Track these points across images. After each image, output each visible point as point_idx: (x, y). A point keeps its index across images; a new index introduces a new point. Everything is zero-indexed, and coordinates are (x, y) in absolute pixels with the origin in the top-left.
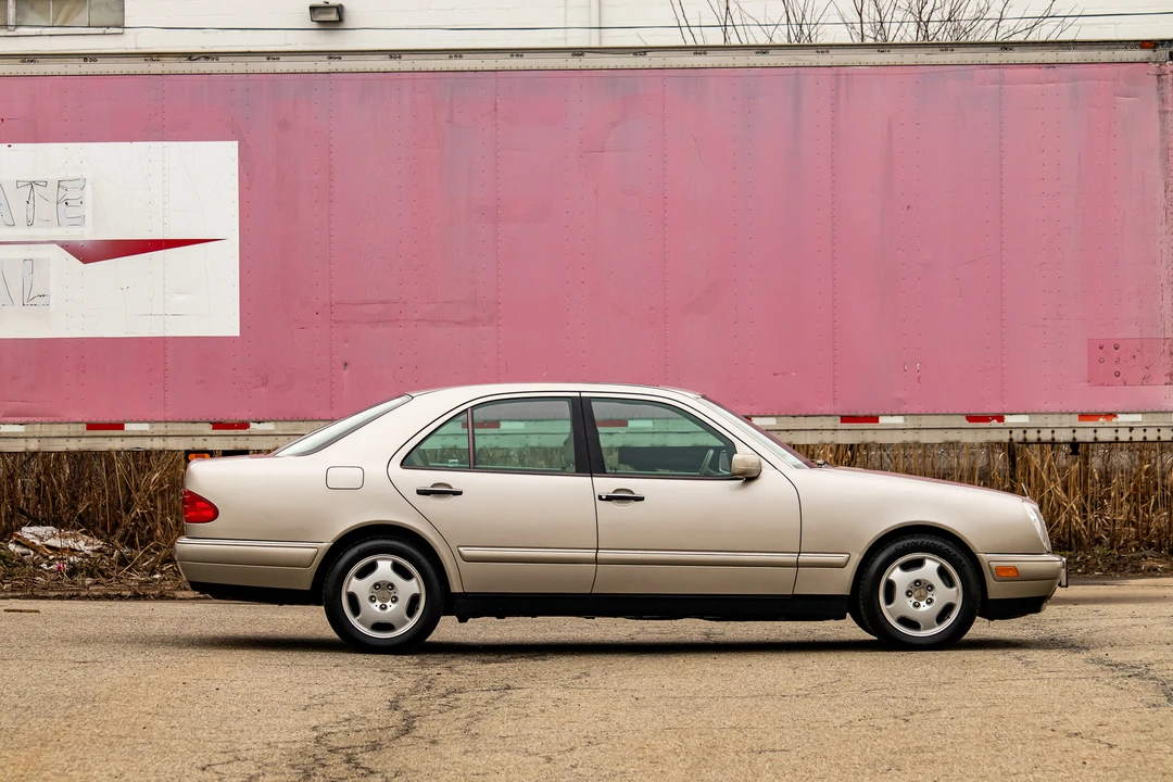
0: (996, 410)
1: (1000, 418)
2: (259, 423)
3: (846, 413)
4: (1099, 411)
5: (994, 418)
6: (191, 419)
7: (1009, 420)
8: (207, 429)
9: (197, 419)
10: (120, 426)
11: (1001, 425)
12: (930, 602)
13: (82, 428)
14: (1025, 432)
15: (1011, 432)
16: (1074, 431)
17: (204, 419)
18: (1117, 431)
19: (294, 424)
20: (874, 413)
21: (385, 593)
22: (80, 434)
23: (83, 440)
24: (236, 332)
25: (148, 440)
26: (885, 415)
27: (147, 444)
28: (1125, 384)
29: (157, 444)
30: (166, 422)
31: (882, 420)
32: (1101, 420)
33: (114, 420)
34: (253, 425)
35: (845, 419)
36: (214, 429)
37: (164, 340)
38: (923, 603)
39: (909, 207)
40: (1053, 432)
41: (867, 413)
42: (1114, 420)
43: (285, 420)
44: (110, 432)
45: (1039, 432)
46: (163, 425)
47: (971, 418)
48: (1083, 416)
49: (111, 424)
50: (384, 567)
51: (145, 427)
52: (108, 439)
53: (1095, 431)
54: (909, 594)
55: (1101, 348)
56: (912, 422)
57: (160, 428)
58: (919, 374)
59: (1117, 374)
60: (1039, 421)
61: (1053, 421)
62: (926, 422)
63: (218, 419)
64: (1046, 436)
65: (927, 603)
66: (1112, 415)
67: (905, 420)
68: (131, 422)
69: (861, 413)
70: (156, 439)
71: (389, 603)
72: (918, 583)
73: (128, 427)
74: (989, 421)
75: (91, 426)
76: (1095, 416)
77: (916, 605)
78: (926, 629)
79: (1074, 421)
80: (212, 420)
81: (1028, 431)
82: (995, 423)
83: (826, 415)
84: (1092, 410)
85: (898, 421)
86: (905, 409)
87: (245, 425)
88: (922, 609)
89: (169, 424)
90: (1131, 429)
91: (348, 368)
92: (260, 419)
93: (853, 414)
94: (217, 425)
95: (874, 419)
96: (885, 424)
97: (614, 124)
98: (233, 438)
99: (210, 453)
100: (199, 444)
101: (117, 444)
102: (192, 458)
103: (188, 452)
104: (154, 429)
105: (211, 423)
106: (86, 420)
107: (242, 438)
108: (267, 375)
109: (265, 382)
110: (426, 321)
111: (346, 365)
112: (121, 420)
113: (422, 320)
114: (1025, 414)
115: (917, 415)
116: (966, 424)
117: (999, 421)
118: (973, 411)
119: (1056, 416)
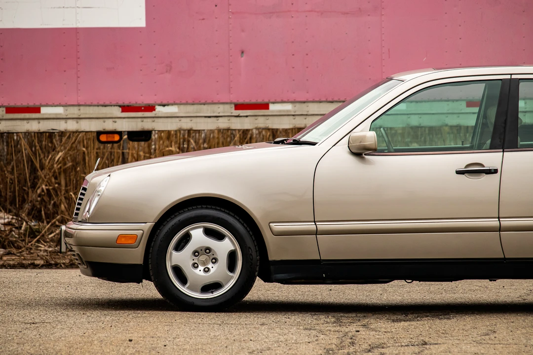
2: (164, 106)
6: (101, 103)
8: (117, 111)
9: (107, 103)
10: (37, 110)
17: (114, 103)
19: (196, 107)
23: (3, 122)
24: (142, 23)
25: (62, 122)
27: (61, 126)
29: (71, 126)
30: (79, 105)
33: (31, 104)
34: (159, 109)
36: (123, 111)
37: (76, 30)
43: (187, 104)
44: (27, 115)
46: (76, 108)
49: (28, 108)
51: (59, 110)
52: (25, 121)
57: (74, 111)
63: (127, 103)
68: (47, 105)
70: (70, 122)
73: (44, 110)
75: (10, 110)
80: (121, 103)
87: (151, 108)
89: (82, 108)
91: (244, 55)
92: (165, 102)
94: (126, 108)
98: (140, 120)
99: (120, 133)
100: (109, 126)
101: (34, 126)
102: (103, 138)
103: (99, 133)
104: (68, 112)
105: (120, 106)
106: (6, 104)
107: (149, 120)
108: (171, 62)
109: (169, 68)
110: (315, 11)
111: (243, 52)
112: (37, 104)
113: (312, 11)
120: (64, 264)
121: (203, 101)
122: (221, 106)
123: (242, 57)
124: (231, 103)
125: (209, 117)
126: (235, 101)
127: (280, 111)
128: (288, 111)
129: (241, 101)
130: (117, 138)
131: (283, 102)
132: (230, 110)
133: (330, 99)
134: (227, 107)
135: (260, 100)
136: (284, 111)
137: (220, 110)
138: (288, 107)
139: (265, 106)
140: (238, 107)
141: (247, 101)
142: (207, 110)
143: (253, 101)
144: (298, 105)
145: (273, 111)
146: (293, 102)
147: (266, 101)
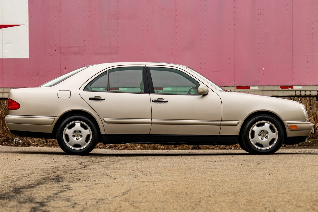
0: (291, 84)
1: (292, 87)
3: (239, 85)
5: (290, 87)
7: (295, 88)
9: (14, 87)
11: (292, 89)
12: (267, 138)
14: (300, 92)
15: (295, 92)
16: (317, 92)
17: (16, 87)
20: (248, 85)
21: (78, 134)
24: (28, 57)
26: (252, 86)
30: (3, 88)
31: (251, 88)
35: (238, 87)
38: (264, 138)
39: (260, 14)
40: (310, 92)
41: (246, 85)
45: (305, 92)
47: (282, 87)
50: (78, 125)
54: (259, 135)
56: (261, 88)
57: (1, 90)
58: (264, 72)
60: (305, 88)
61: (310, 88)
62: (266, 88)
63: (21, 87)
64: (308, 93)
65: (266, 138)
67: (259, 88)
69: (243, 85)
71: (79, 138)
72: (262, 131)
77: (262, 139)
78: (265, 147)
80: (19, 87)
81: (302, 92)
82: (290, 89)
83: (231, 86)
85: (257, 88)
86: (259, 84)
88: (264, 140)
91: (66, 69)
93: (241, 85)
95: (248, 87)
96: (252, 89)
108: (38, 72)
109: (38, 74)
110: (93, 53)
111: (66, 68)
113: (92, 53)
114: (301, 86)
115: (263, 86)
116: (280, 89)
117: (291, 88)
118: (282, 85)
119: (311, 87)
123: (65, 70)
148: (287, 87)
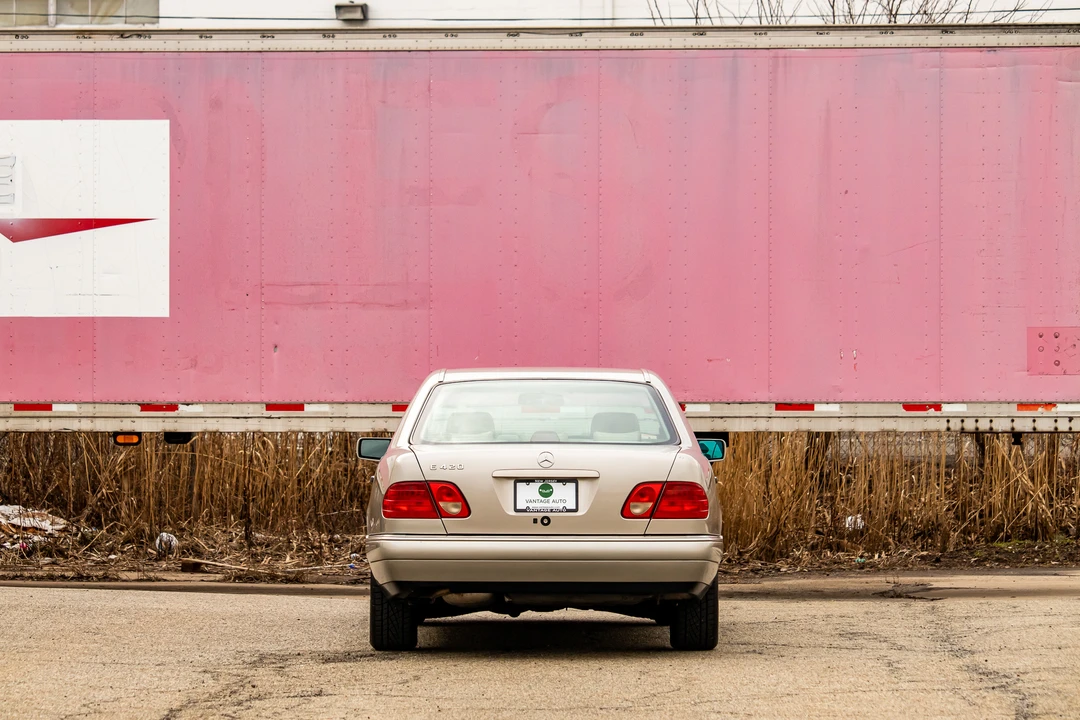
0: (934, 399)
1: (938, 407)
2: (188, 405)
3: (781, 401)
4: (1038, 400)
5: (931, 407)
6: (119, 400)
7: (946, 409)
8: (136, 410)
9: (126, 401)
10: (48, 407)
11: (938, 413)
13: (10, 408)
14: (963, 421)
15: (948, 421)
16: (1013, 421)
17: (132, 400)
18: (1056, 421)
19: (223, 406)
20: (809, 401)
22: (8, 415)
23: (11, 420)
24: (166, 314)
25: (77, 420)
26: (820, 403)
27: (74, 425)
28: (1065, 373)
29: (86, 425)
30: (94, 403)
31: (818, 408)
32: (1040, 409)
33: (42, 401)
34: (182, 408)
35: (780, 406)
36: (142, 410)
37: (93, 320)
39: (846, 192)
40: (991, 421)
41: (802, 401)
42: (1053, 409)
43: (213, 403)
44: (37, 413)
45: (977, 421)
46: (91, 406)
47: (908, 407)
48: (1022, 406)
49: (38, 404)
51: (73, 408)
52: (35, 420)
53: (1034, 421)
55: (1041, 336)
56: (848, 410)
57: (88, 409)
58: (855, 362)
59: (1057, 363)
60: (978, 410)
61: (991, 410)
62: (862, 410)
63: (147, 401)
64: (984, 425)
66: (1051, 404)
67: (841, 408)
68: (59, 402)
69: (796, 400)
70: (83, 421)
73: (56, 408)
74: (925, 409)
75: (19, 407)
76: (1034, 405)
79: (1013, 410)
80: (140, 401)
81: (966, 420)
82: (932, 412)
83: (761, 403)
84: (1031, 400)
85: (834, 409)
86: (840, 397)
87: (173, 407)
89: (97, 405)
90: (1071, 419)
91: (278, 349)
92: (189, 401)
93: (788, 401)
94: (145, 407)
95: (810, 407)
96: (821, 412)
97: (549, 106)
98: (161, 420)
99: (139, 434)
100: (127, 426)
101: (44, 425)
102: (120, 439)
103: (116, 434)
104: (82, 410)
105: (139, 404)
106: (14, 400)
107: (170, 420)
108: (196, 357)
109: (194, 364)
110: (357, 303)
111: (276, 347)
112: (49, 400)
113: (353, 303)
114: (963, 402)
115: (853, 403)
116: (903, 412)
117: (936, 410)
118: (911, 399)
119: (994, 405)
120: (96, 576)
121: (231, 400)
122: (251, 406)
123: (275, 352)
124: (262, 403)
125: (238, 418)
126: (266, 400)
127: (317, 413)
128: (324, 413)
129: (273, 401)
130: (135, 439)
131: (319, 402)
132: (262, 410)
133: (373, 401)
134: (257, 406)
135: (294, 401)
136: (321, 413)
137: (250, 410)
138: (325, 409)
139: (300, 407)
140: (270, 407)
141: (280, 400)
142: (235, 410)
143: (287, 401)
144: (335, 405)
145: (307, 413)
146: (332, 403)
147: (301, 401)
148: (922, 407)
